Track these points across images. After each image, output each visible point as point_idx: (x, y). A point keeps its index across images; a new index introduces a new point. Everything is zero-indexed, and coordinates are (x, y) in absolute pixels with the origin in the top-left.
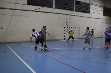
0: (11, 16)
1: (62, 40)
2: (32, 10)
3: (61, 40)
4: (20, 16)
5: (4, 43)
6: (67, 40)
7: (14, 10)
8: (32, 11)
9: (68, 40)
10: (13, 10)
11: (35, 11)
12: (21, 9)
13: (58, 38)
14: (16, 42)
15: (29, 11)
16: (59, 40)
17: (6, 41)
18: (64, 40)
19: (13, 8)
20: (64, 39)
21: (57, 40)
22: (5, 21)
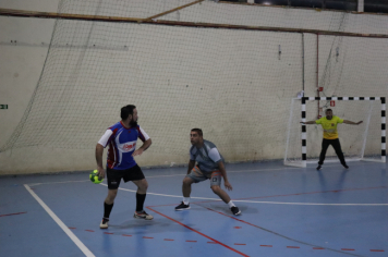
0: (46, 49)
1: (293, 164)
2: (145, 17)
3: (286, 163)
4: (86, 47)
5: (15, 176)
6: (316, 162)
7: (60, 20)
8: (145, 22)
9: (321, 163)
10: (52, 21)
11: (157, 23)
12: (92, 13)
13: (271, 152)
14: (70, 173)
15: (129, 25)
16: (278, 162)
17: (22, 168)
18: (304, 164)
19: (53, 10)
20: (304, 157)
21: (265, 163)
22: (16, 75)
